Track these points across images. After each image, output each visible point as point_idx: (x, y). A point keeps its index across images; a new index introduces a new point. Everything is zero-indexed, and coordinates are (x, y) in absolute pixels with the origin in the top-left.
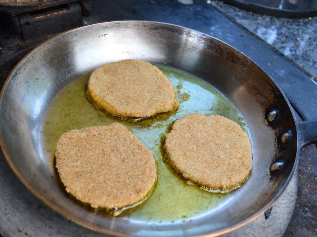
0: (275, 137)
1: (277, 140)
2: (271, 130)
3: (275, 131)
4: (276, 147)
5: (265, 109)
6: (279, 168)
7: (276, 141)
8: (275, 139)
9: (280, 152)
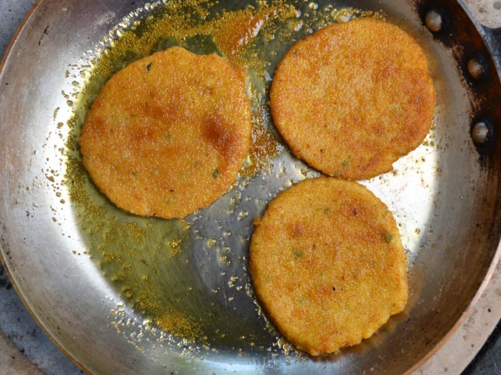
0: (457, 63)
1: (462, 69)
2: (444, 49)
3: (451, 51)
4: (465, 84)
5: (415, 5)
6: (487, 139)
7: (462, 72)
8: (458, 67)
9: (477, 97)
